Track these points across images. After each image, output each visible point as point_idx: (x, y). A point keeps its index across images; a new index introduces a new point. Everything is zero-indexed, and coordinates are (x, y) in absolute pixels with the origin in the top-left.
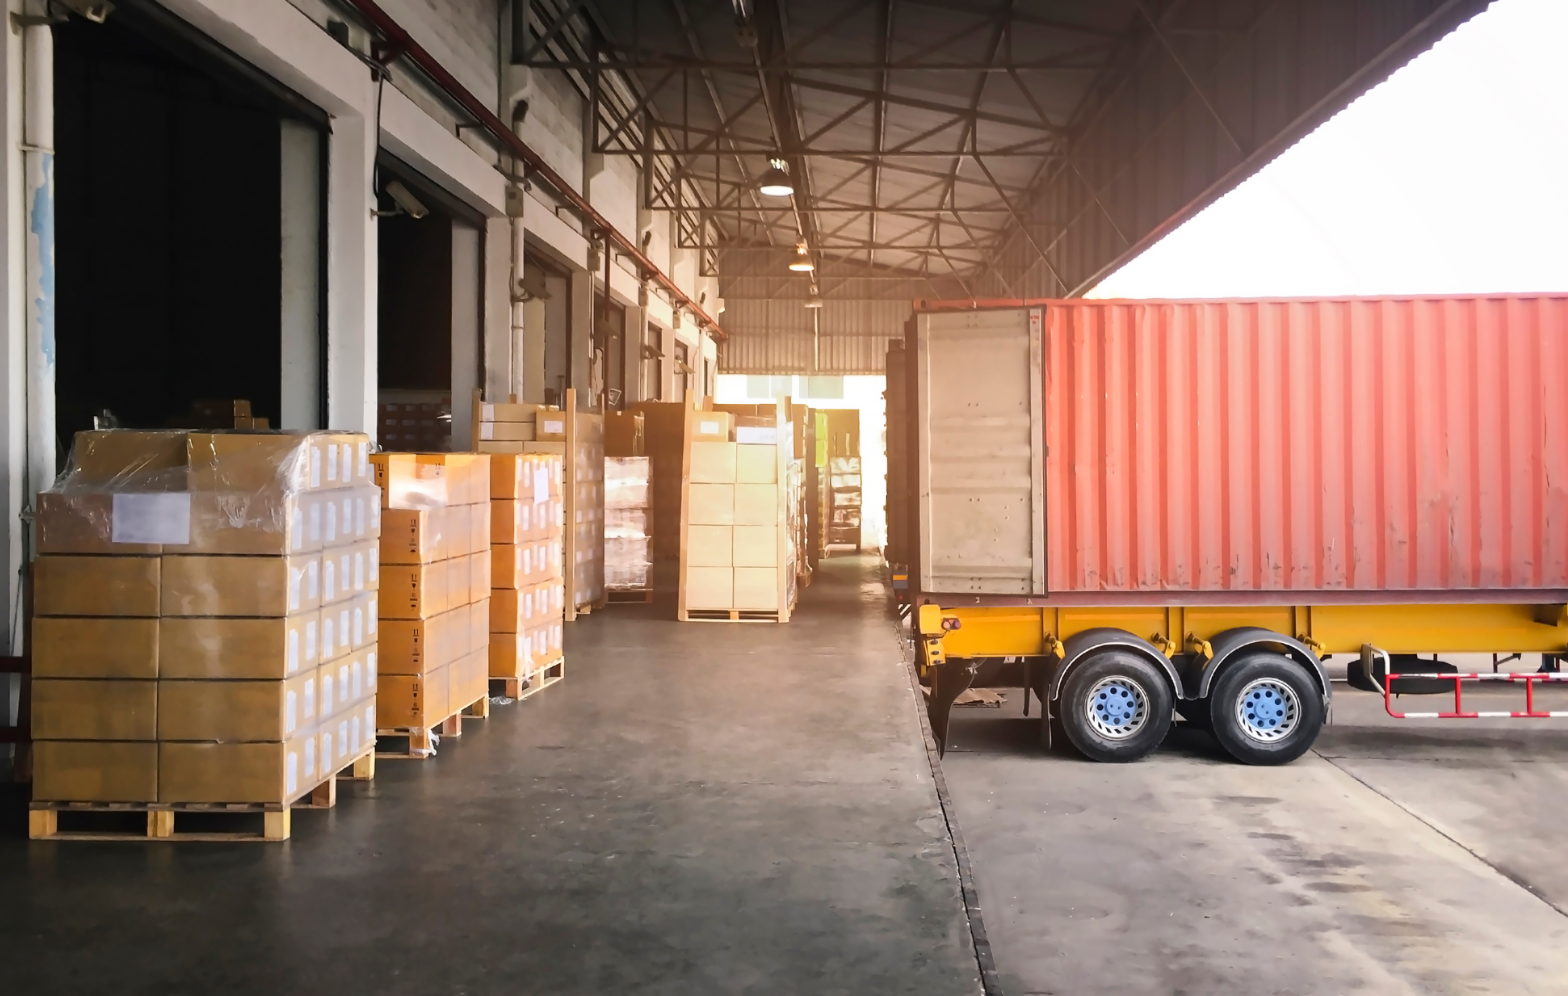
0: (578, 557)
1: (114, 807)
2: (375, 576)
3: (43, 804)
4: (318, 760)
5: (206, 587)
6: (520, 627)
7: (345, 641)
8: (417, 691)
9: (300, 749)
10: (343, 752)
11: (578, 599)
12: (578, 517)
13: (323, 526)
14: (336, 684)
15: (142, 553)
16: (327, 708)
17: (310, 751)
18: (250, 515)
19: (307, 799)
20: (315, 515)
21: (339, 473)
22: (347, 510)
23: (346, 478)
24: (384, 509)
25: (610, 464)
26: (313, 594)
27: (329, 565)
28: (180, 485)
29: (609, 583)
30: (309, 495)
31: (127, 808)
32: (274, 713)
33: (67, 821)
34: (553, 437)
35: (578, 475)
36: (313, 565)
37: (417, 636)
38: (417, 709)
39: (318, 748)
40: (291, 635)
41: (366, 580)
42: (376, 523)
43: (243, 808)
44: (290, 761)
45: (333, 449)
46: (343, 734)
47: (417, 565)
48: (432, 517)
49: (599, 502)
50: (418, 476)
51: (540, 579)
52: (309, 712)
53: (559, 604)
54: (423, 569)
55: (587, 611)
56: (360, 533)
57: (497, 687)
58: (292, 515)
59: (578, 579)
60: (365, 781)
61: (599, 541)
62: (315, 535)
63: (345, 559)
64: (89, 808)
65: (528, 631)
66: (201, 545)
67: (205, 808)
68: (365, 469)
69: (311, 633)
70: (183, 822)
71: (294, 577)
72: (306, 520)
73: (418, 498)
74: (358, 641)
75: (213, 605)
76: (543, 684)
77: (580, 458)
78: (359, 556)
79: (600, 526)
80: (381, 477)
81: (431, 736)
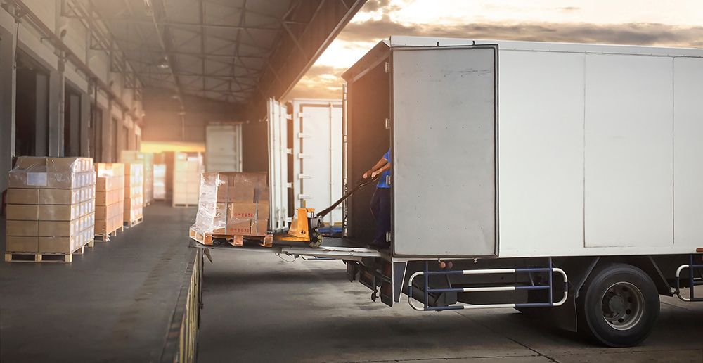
0: (147, 190)
1: (26, 253)
2: (94, 195)
3: (8, 252)
4: (79, 242)
5: (51, 197)
6: (132, 208)
7: (86, 211)
8: (105, 224)
9: (74, 239)
10: (86, 240)
11: (146, 201)
12: (147, 180)
13: (81, 182)
14: (84, 222)
15: (34, 188)
16: (82, 228)
17: (77, 240)
18: (62, 179)
19: (76, 252)
20: (79, 179)
21: (85, 168)
22: (87, 178)
23: (87, 170)
24: (97, 177)
25: (155, 166)
26: (78, 199)
27: (83, 192)
28: (45, 171)
29: (155, 197)
30: (77, 173)
31: (30, 254)
32: (68, 229)
33: (15, 257)
34: (141, 159)
35: (147, 169)
36: (79, 191)
37: (105, 210)
38: (105, 229)
39: (79, 239)
40: (73, 210)
41: (92, 196)
42: (95, 181)
43: (60, 254)
44: (72, 242)
45: (84, 161)
46: (86, 235)
47: (105, 192)
48: (109, 179)
49: (152, 176)
50: (106, 169)
51: (137, 196)
52: (77, 229)
53: (142, 202)
54: (107, 193)
55: (149, 204)
56: (90, 183)
57: (125, 223)
58: (73, 179)
59: (147, 196)
60: (91, 247)
61: (152, 187)
62: (79, 184)
63: (87, 190)
64: (20, 253)
65: (134, 209)
66: (50, 186)
67: (50, 254)
68: (92, 166)
69: (78, 209)
70: (44, 257)
71: (73, 194)
72: (77, 180)
73: (106, 175)
74: (90, 211)
75: (52, 202)
76: (137, 223)
77: (148, 165)
78: (90, 190)
79: (152, 182)
80: (96, 169)
81: (108, 236)
